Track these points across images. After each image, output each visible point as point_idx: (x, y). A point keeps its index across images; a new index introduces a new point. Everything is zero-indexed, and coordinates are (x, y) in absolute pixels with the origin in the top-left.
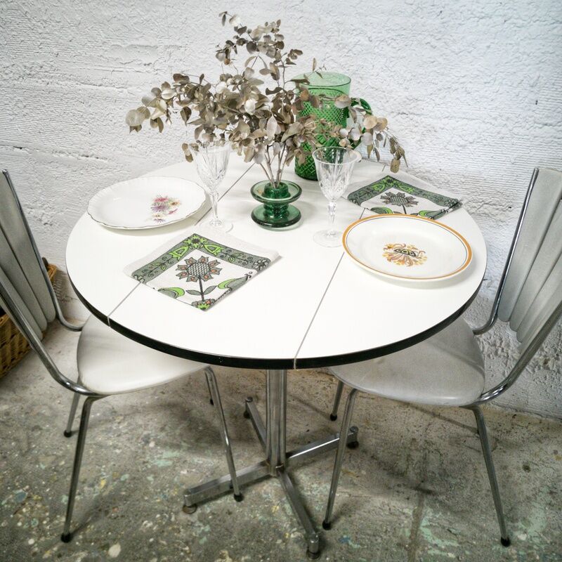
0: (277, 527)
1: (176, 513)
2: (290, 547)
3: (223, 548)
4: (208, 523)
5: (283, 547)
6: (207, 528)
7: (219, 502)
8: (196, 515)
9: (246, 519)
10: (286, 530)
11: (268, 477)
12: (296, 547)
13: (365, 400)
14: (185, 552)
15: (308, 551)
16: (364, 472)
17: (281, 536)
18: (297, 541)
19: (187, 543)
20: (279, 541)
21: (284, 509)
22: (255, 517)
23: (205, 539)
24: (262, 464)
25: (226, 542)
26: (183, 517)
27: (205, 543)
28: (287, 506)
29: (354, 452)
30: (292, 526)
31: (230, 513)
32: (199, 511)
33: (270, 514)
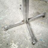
0: (25, 35)
1: (3, 31)
6: (9, 35)
7: (13, 28)
12: (29, 41)
13: (46, 6)
14: (4, 40)
16: (46, 23)
18: (30, 39)
20: (26, 39)
21: (27, 31)
23: (8, 37)
24: (23, 21)
25: (13, 39)
27: (8, 39)
30: (29, 35)
33: (24, 32)
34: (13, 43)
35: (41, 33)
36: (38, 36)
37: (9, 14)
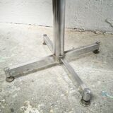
0: (61, 87)
1: (2, 82)
2: (69, 98)
3: (27, 100)
4: (20, 86)
5: (65, 98)
8: (13, 82)
9: (43, 84)
10: (66, 89)
11: (55, 65)
12: (73, 98)
14: (2, 102)
15: (82, 100)
17: (64, 92)
18: (74, 95)
19: (4, 98)
20: (63, 95)
21: (64, 79)
22: (47, 83)
23: (16, 95)
25: (29, 96)
26: (5, 83)
27: (16, 97)
28: (66, 77)
29: (97, 55)
30: (70, 87)
31: (32, 81)
32: (15, 80)
34: (29, 106)
35: (98, 80)
36: (94, 86)
37: (20, 52)
